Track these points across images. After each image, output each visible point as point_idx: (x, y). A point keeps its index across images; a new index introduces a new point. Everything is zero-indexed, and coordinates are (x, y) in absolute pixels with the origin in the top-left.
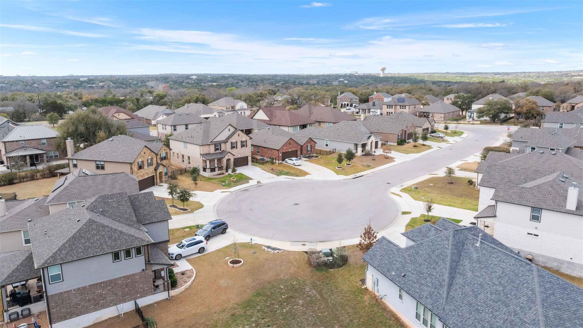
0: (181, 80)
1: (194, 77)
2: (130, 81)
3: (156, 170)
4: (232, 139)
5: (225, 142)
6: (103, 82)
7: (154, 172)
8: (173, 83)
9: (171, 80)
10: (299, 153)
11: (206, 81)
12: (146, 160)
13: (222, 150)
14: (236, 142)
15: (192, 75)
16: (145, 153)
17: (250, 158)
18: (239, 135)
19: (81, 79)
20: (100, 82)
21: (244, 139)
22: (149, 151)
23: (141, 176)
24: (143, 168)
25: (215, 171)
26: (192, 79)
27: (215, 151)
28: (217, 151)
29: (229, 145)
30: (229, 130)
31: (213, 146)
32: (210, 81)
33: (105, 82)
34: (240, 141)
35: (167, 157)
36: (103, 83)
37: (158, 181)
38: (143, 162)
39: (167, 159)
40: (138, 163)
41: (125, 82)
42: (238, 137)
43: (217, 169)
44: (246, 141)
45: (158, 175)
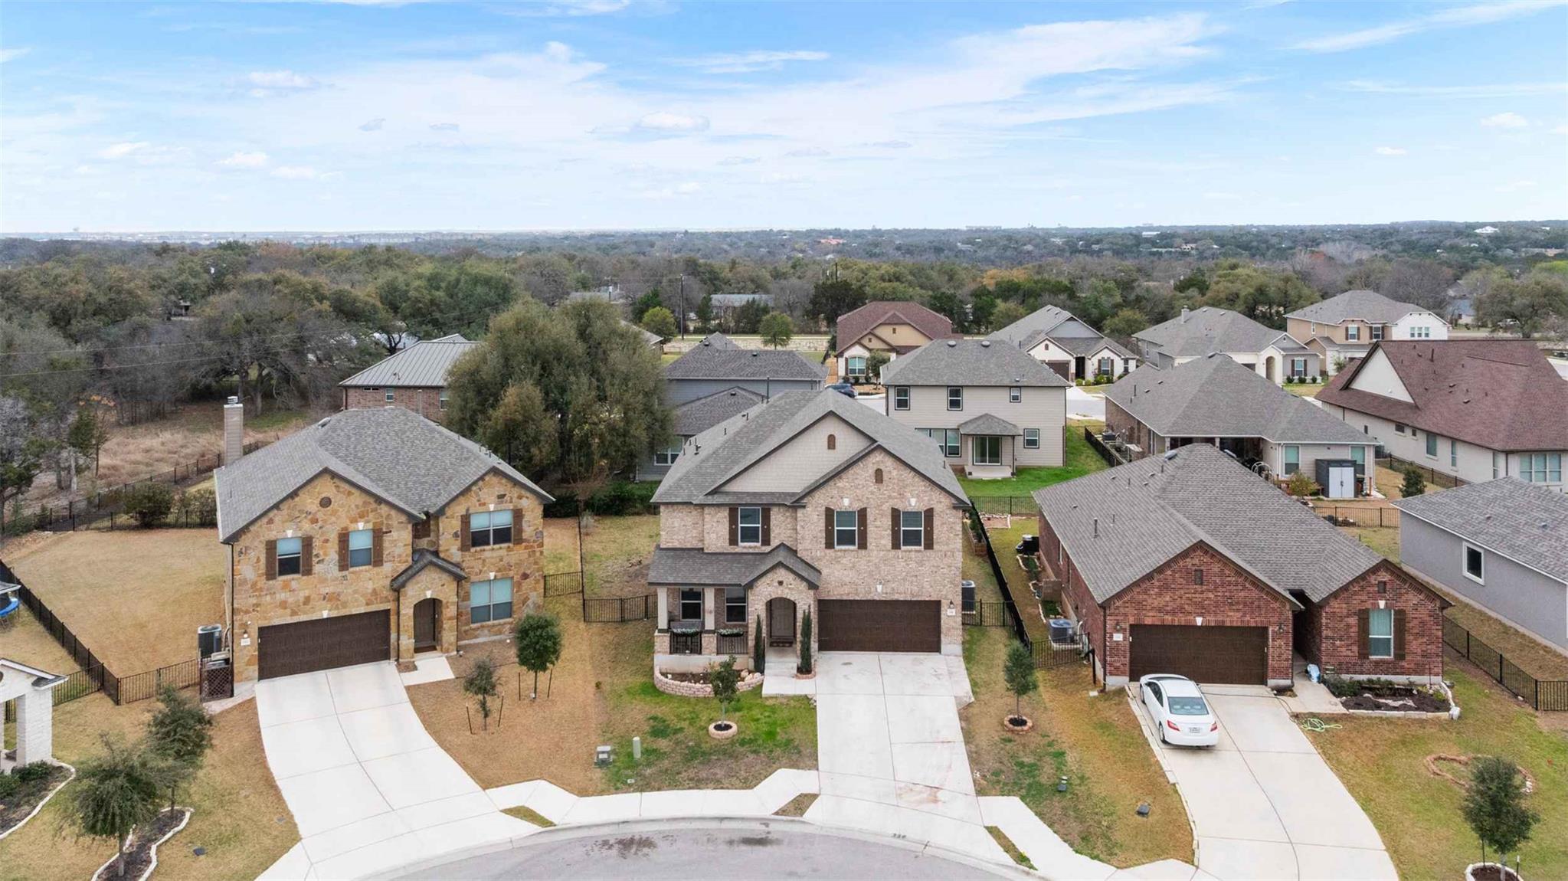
0: (1432, 239)
1: (1489, 230)
2: (1275, 240)
3: (397, 587)
4: (831, 490)
5: (796, 503)
6: (1195, 241)
7: (391, 595)
8: (1400, 248)
9: (1400, 238)
10: (1279, 647)
11: (1523, 243)
12: (333, 537)
13: (774, 543)
14: (863, 513)
15: (1483, 225)
16: (326, 503)
17: (951, 616)
18: (879, 476)
19: (1144, 233)
20: (1186, 243)
21: (913, 503)
22: (357, 498)
23: (283, 605)
24: (308, 572)
25: (697, 650)
26: (1477, 235)
27: (733, 541)
28: (744, 546)
29: (811, 520)
30: (831, 442)
31: (724, 514)
32: (1536, 244)
33: (1199, 243)
34: (887, 508)
35: (520, 531)
36: (1194, 246)
37: (407, 641)
38: (307, 542)
39: (519, 541)
40: (271, 546)
41: (1255, 244)
42: (873, 487)
43: (709, 642)
44: (929, 513)
45: (407, 611)
